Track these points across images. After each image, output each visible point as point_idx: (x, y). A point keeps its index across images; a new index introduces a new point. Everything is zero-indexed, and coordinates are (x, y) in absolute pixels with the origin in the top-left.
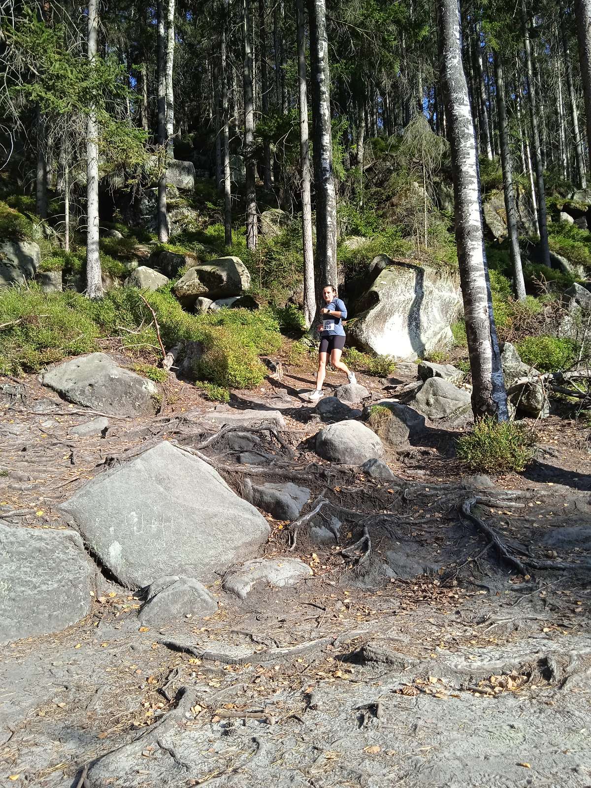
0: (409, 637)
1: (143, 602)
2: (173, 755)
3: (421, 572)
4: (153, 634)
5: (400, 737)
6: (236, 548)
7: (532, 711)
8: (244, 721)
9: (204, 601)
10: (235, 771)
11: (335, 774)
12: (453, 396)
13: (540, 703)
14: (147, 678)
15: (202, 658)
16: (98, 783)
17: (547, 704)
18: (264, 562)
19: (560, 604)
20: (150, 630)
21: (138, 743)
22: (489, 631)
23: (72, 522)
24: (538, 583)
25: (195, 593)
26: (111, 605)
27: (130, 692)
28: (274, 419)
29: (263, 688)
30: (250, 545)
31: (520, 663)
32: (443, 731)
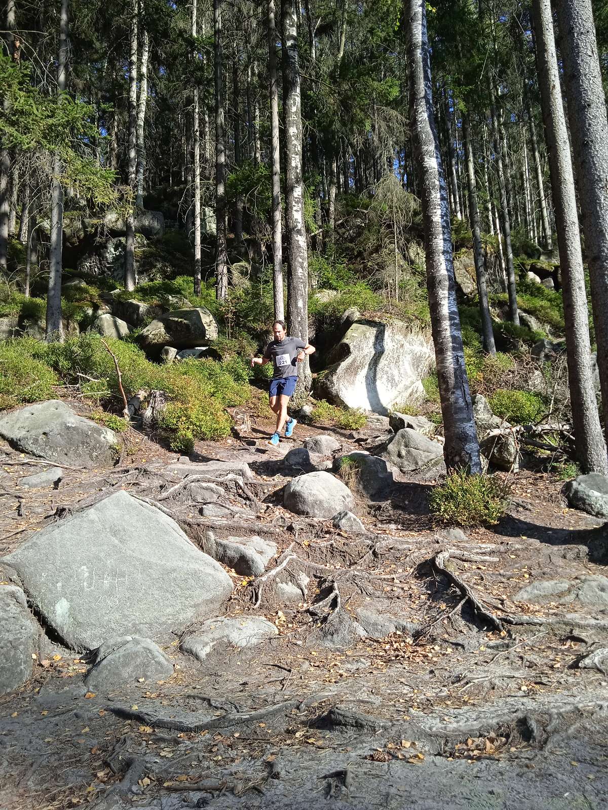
0: (380, 699)
1: (91, 666)
3: (393, 630)
4: (101, 700)
5: (371, 807)
6: (196, 606)
9: (159, 663)
12: (425, 448)
13: (521, 766)
14: (91, 749)
15: (153, 725)
17: (527, 766)
18: (226, 621)
19: (538, 660)
20: (97, 695)
22: (465, 691)
23: (15, 577)
24: (515, 639)
25: (149, 655)
26: (55, 669)
27: (70, 765)
28: (241, 470)
29: (220, 758)
30: (211, 602)
31: (498, 724)
32: (417, 799)
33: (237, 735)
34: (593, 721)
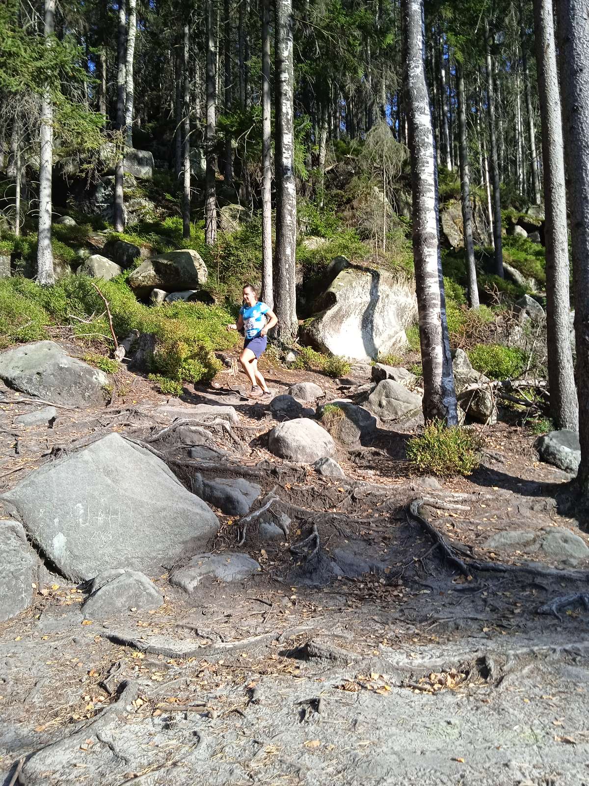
0: (353, 634)
1: (87, 595)
2: (112, 748)
3: (368, 570)
4: (97, 627)
5: (340, 732)
6: (184, 542)
7: (469, 708)
8: (186, 715)
9: (150, 594)
10: (175, 764)
11: (275, 768)
12: (405, 399)
13: (477, 700)
14: (89, 672)
15: (145, 651)
16: (33, 777)
17: (483, 701)
18: (212, 557)
19: (499, 604)
20: (93, 623)
21: (77, 736)
22: (431, 630)
24: (480, 584)
25: (141, 586)
27: (70, 685)
28: (228, 415)
29: (206, 682)
30: (199, 540)
31: (459, 662)
32: (382, 726)
33: (221, 662)
34: (546, 663)
